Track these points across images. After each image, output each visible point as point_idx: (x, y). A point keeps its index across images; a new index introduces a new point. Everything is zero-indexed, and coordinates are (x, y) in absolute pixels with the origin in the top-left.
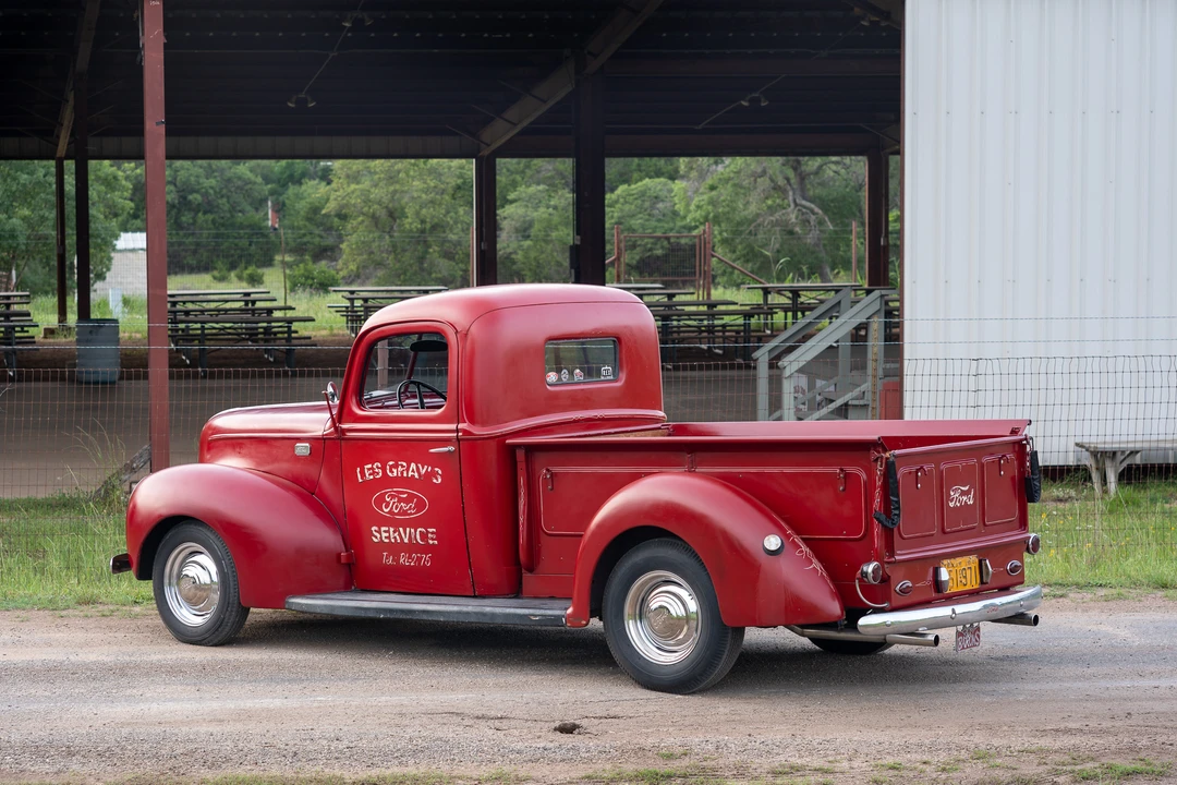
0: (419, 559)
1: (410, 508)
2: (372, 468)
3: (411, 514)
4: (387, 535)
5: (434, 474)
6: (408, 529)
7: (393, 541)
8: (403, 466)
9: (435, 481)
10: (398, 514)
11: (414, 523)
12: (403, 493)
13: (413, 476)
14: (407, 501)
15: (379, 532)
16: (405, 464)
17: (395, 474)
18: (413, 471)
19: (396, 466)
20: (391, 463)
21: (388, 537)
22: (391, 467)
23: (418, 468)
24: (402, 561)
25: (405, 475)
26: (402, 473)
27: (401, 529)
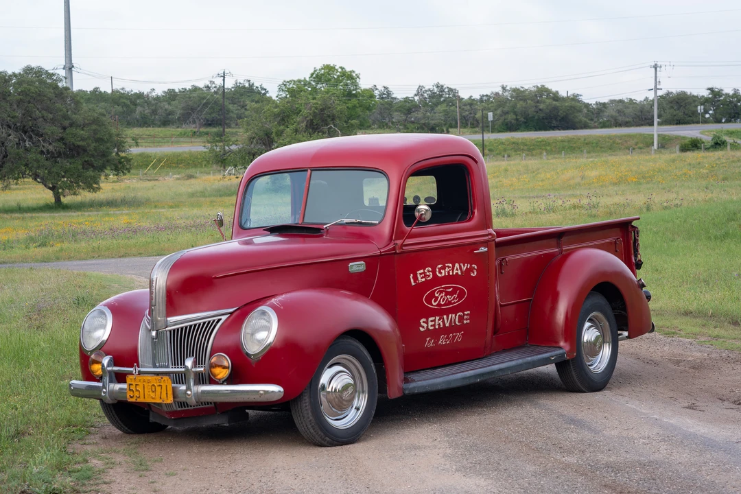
0: (454, 337)
1: (453, 299)
2: (424, 273)
3: (454, 303)
4: (433, 323)
5: (471, 270)
6: (450, 315)
7: (437, 327)
8: (449, 267)
9: (472, 274)
10: (445, 305)
11: (454, 310)
12: (450, 287)
13: (457, 273)
14: (451, 294)
15: (427, 323)
16: (451, 265)
17: (443, 274)
18: (457, 270)
19: (444, 268)
20: (440, 266)
21: (434, 325)
22: (440, 269)
23: (460, 267)
24: (440, 342)
25: (451, 274)
26: (449, 272)
27: (445, 317)
